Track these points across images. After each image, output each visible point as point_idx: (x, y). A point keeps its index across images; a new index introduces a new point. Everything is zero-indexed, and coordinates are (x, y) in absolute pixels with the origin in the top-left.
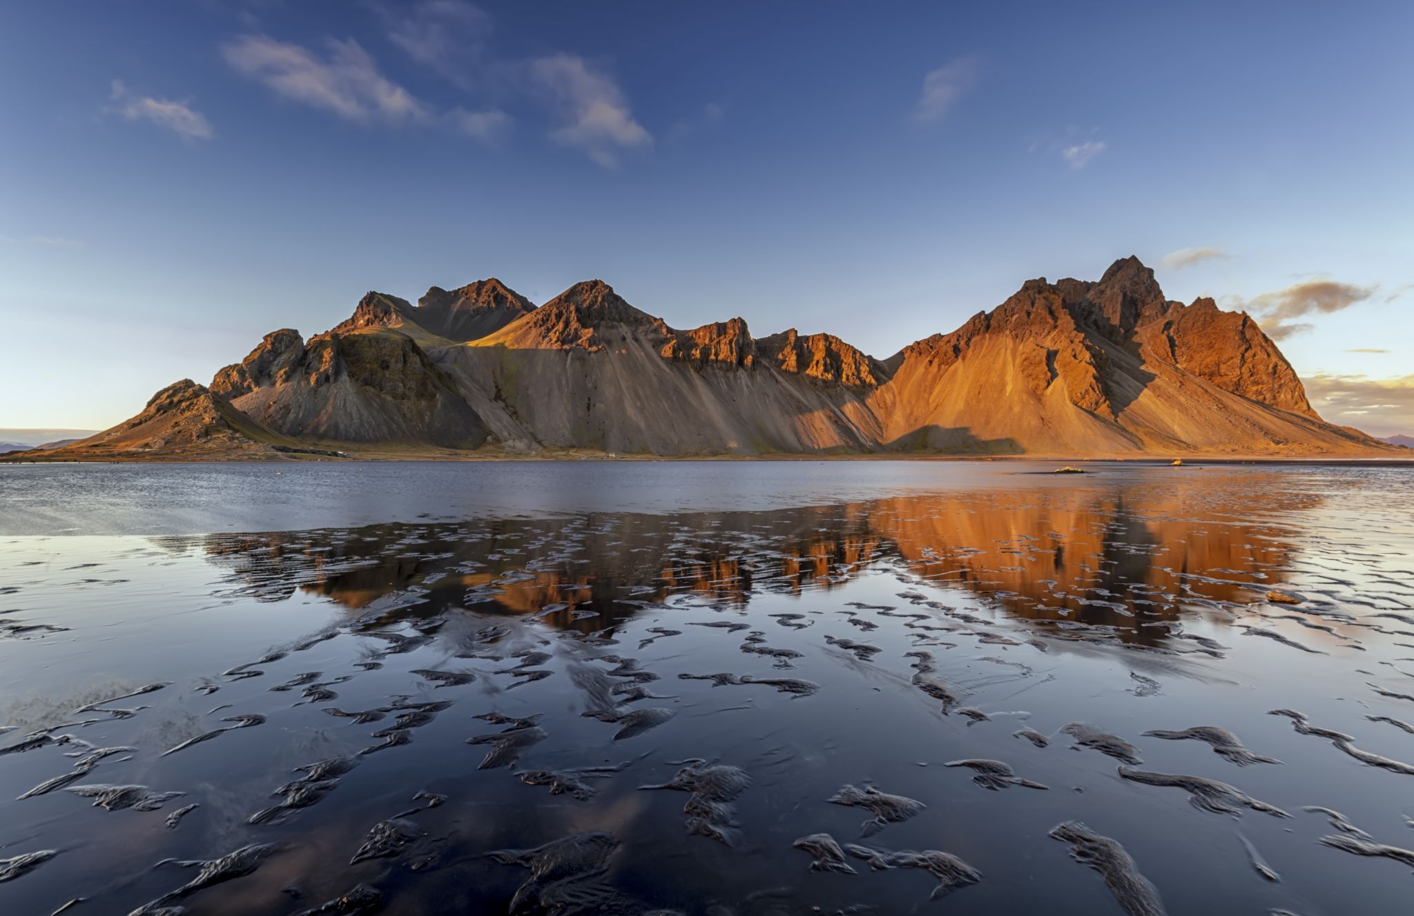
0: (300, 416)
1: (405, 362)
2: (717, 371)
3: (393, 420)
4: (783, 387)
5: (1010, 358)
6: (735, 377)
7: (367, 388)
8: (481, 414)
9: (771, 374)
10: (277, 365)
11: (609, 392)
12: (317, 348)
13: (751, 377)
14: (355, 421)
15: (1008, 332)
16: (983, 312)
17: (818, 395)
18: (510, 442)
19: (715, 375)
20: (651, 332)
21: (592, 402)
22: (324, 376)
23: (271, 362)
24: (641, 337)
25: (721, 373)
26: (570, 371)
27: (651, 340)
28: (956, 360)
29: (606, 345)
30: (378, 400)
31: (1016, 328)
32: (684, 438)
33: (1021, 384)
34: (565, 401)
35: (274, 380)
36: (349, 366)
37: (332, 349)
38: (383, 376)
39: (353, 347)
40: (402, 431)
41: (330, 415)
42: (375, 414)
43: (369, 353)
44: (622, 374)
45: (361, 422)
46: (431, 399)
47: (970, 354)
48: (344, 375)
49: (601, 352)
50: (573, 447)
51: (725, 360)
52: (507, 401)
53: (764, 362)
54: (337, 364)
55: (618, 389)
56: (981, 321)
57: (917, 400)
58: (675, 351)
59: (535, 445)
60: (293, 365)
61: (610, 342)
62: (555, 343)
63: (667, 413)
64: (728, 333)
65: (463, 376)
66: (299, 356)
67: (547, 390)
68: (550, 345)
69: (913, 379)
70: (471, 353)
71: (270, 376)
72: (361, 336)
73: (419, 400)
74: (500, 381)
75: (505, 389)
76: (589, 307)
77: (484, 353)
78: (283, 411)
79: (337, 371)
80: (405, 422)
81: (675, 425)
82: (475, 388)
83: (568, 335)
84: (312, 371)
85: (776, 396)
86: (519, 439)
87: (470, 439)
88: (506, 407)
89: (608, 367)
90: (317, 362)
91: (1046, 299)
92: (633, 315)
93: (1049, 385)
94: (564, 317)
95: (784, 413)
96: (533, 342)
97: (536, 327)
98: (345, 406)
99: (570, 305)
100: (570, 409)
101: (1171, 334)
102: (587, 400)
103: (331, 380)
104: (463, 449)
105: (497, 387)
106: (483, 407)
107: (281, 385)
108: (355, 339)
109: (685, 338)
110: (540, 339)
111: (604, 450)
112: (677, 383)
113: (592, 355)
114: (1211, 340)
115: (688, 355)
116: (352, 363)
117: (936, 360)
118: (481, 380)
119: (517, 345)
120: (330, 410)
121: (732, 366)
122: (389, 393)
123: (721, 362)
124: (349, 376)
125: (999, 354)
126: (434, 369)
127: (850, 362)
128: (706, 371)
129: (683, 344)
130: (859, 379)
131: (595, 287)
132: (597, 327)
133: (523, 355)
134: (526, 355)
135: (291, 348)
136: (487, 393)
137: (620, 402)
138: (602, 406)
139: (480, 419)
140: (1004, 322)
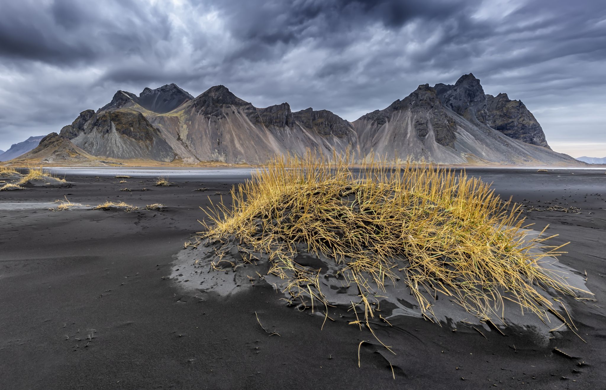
0: (98, 148)
1: (140, 124)
2: (276, 127)
3: (136, 149)
4: (305, 134)
5: (409, 122)
6: (284, 130)
7: (124, 135)
8: (172, 146)
9: (300, 129)
10: (86, 125)
11: (227, 137)
12: (102, 118)
13: (291, 129)
14: (120, 150)
15: (410, 109)
16: (399, 100)
17: (321, 138)
18: (186, 159)
19: (275, 129)
20: (246, 109)
21: (220, 141)
22: (106, 130)
23: (83, 124)
24: (241, 112)
25: (278, 128)
26: (210, 127)
27: (246, 113)
28: (385, 122)
29: (225, 115)
30: (129, 141)
31: (414, 108)
32: (261, 157)
33: (414, 133)
34: (208, 141)
35: (85, 132)
36: (116, 126)
37: (109, 118)
38: (131, 130)
39: (117, 117)
40: (140, 154)
41: (110, 147)
42: (128, 147)
43: (124, 120)
44: (233, 128)
45: (123, 150)
46: (151, 140)
47: (391, 120)
48: (114, 130)
49: (223, 118)
50: (212, 161)
51: (280, 122)
52: (183, 140)
53: (297, 123)
54: (111, 125)
55: (232, 135)
56: (398, 104)
57: (367, 141)
58: (257, 118)
59: (196, 160)
60: (93, 125)
61: (227, 114)
62: (203, 114)
63: (253, 146)
64: (281, 110)
65: (163, 129)
66: (95, 122)
67: (200, 136)
68: (201, 115)
69: (365, 131)
70: (166, 119)
71: (84, 130)
72: (120, 112)
73: (146, 140)
74: (179, 132)
75: (182, 135)
76: (218, 98)
77: (172, 119)
78: (91, 145)
79: (111, 128)
80: (141, 150)
81: (257, 152)
82: (169, 135)
83: (208, 111)
84: (101, 128)
85: (302, 138)
86: (190, 158)
87: (169, 158)
88: (183, 144)
89: (227, 126)
90: (103, 124)
91: (428, 94)
92: (238, 101)
93: (427, 134)
94: (207, 102)
95: (306, 146)
96: (193, 114)
97: (194, 107)
98: (116, 143)
99: (209, 97)
100: (211, 144)
101: (486, 110)
102: (218, 140)
103: (109, 132)
104: (166, 162)
105: (178, 134)
106: (173, 143)
107: (88, 134)
108: (118, 114)
109: (261, 112)
110: (196, 113)
111: (226, 162)
112: (258, 132)
113: (220, 120)
114: (504, 113)
115: (263, 120)
116: (117, 124)
117: (376, 122)
118: (171, 131)
119: (186, 116)
120: (110, 145)
121: (282, 125)
122: (133, 137)
123: (278, 123)
124: (116, 130)
125: (405, 119)
126: (152, 127)
127: (336, 123)
128: (271, 127)
129: (260, 115)
130: (341, 131)
131: (220, 88)
132: (221, 107)
133: (189, 120)
134: (191, 120)
135: (92, 118)
136: (174, 137)
137: (232, 141)
138: (225, 143)
139: (172, 149)
140: (408, 104)
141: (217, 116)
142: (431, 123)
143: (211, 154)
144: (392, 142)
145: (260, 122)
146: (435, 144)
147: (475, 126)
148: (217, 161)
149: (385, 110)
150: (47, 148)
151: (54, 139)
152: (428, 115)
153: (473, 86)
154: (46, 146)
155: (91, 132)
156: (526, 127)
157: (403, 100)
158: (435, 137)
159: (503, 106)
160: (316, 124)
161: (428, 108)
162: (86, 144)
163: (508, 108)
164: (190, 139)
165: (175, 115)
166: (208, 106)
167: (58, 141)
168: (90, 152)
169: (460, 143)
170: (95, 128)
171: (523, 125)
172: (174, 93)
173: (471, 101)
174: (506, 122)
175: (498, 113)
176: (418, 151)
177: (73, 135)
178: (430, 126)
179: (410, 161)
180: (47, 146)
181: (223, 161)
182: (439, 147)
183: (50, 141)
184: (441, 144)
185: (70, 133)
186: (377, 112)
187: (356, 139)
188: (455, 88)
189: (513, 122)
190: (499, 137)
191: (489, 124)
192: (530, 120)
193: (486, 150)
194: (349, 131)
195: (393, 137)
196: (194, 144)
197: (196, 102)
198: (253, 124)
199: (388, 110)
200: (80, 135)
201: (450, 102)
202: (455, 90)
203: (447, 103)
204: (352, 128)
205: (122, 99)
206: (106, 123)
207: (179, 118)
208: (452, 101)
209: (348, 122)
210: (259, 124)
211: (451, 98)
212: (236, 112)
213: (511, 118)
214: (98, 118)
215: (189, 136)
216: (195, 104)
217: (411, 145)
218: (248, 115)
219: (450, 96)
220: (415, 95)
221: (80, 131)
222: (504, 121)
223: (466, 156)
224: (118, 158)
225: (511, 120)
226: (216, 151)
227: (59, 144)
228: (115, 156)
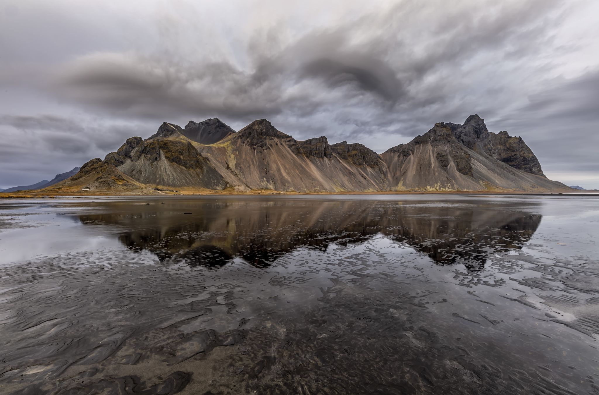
0: (147, 175)
1: (189, 152)
2: (316, 158)
3: (187, 177)
4: (343, 164)
5: (431, 154)
6: (323, 160)
7: (174, 163)
8: (222, 175)
9: (337, 159)
10: (133, 153)
11: (274, 166)
12: (150, 145)
13: (330, 160)
14: (171, 178)
15: (430, 144)
16: (420, 135)
17: (356, 168)
18: (237, 187)
19: (315, 159)
20: (287, 142)
21: (267, 170)
22: (155, 158)
23: (130, 152)
24: (284, 144)
25: (317, 159)
26: (256, 157)
27: (288, 145)
28: (410, 155)
29: (270, 147)
30: (179, 169)
31: (433, 142)
32: (307, 185)
33: (437, 164)
34: (256, 170)
35: (132, 159)
36: (165, 154)
37: (157, 146)
38: (180, 158)
39: (166, 145)
40: (191, 182)
41: (160, 175)
42: (179, 175)
43: (173, 148)
44: (278, 158)
45: (174, 178)
46: (201, 168)
47: (415, 152)
48: (163, 157)
49: (268, 149)
50: (262, 189)
51: (319, 153)
52: (232, 169)
53: (334, 154)
54: (160, 153)
55: (277, 165)
56: (419, 139)
57: (396, 170)
58: (298, 149)
59: (247, 188)
60: (140, 153)
61: (271, 145)
62: (249, 145)
63: (299, 175)
64: (319, 142)
65: (212, 159)
66: (143, 149)
67: (248, 165)
68: (247, 146)
69: (393, 162)
70: (214, 149)
71: (130, 157)
72: (169, 140)
73: (196, 169)
74: (228, 161)
75: (230, 164)
76: (262, 130)
77: (219, 149)
78: (139, 173)
79: (160, 156)
80: (192, 178)
81: (303, 180)
82: (219, 164)
83: (254, 142)
84: (149, 156)
85: (340, 168)
86: (241, 186)
87: (220, 186)
88: (232, 172)
89: (272, 156)
90: (151, 151)
91: (444, 130)
92: (279, 134)
93: (448, 164)
94: (252, 134)
95: (344, 175)
96: (239, 145)
97: (240, 139)
98: (165, 171)
99: (253, 130)
100: (258, 172)
101: (491, 145)
102: (265, 169)
103: (158, 159)
104: (218, 190)
105: (227, 164)
106: (223, 172)
107: (136, 161)
108: (167, 142)
109: (301, 144)
110: (242, 144)
111: (276, 190)
112: (301, 162)
113: (265, 150)
114: (507, 147)
115: (303, 151)
116: (166, 152)
117: (402, 154)
118: (220, 161)
119: (233, 146)
120: (160, 173)
121: (321, 156)
122: (183, 166)
123: (317, 154)
124: (165, 158)
125: (427, 152)
126: (201, 155)
127: (369, 155)
128: (311, 158)
129: (301, 147)
130: (372, 162)
131: (263, 122)
132: (265, 139)
133: (236, 150)
134: (237, 150)
135: (139, 145)
136: (223, 166)
137: (279, 170)
138: (272, 172)
139: (222, 177)
140: (428, 139)
141: (262, 147)
142: (450, 155)
143: (261, 182)
144: (419, 171)
145: (301, 154)
146: (458, 174)
147: (484, 158)
148: (267, 189)
149: (408, 144)
150: (89, 175)
151: (97, 165)
152: (446, 148)
153: (479, 125)
154: (87, 172)
155: (138, 160)
156: (526, 159)
157: (423, 136)
158: (456, 167)
159: (505, 142)
160: (350, 156)
161: (446, 143)
162: (134, 172)
163: (510, 143)
164: (239, 168)
165: (222, 145)
166: (253, 138)
167: (102, 167)
168: (139, 179)
169: (476, 172)
170: (143, 155)
171: (524, 157)
172: (218, 126)
173: (478, 138)
174: (510, 155)
175: (502, 147)
176: (444, 179)
177: (119, 163)
178: (450, 158)
179: (437, 189)
180: (89, 172)
181: (273, 189)
182: (461, 177)
183: (92, 167)
184: (462, 173)
185: (116, 160)
186: (401, 145)
187: (386, 168)
188: (465, 126)
189: (516, 155)
190: (506, 168)
191: (496, 156)
192: (529, 153)
193: (498, 178)
194: (379, 162)
195: (419, 167)
196: (243, 173)
197: (241, 134)
198: (295, 155)
199: (411, 144)
200: (127, 162)
201: (461, 138)
202: (465, 128)
203: (458, 139)
204: (381, 159)
205: (168, 130)
206: (154, 150)
207: (226, 149)
208: (463, 137)
209: (377, 154)
210: (301, 155)
211: (461, 135)
212: (279, 144)
213: (514, 151)
214: (145, 146)
215: (237, 165)
216: (240, 135)
217: (437, 174)
218: (290, 146)
219: (461, 133)
220: (433, 131)
221: (127, 158)
222: (508, 154)
223: (484, 183)
224: (169, 185)
225: (514, 154)
226: (265, 179)
227: (103, 170)
228: (165, 184)
